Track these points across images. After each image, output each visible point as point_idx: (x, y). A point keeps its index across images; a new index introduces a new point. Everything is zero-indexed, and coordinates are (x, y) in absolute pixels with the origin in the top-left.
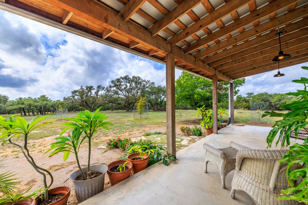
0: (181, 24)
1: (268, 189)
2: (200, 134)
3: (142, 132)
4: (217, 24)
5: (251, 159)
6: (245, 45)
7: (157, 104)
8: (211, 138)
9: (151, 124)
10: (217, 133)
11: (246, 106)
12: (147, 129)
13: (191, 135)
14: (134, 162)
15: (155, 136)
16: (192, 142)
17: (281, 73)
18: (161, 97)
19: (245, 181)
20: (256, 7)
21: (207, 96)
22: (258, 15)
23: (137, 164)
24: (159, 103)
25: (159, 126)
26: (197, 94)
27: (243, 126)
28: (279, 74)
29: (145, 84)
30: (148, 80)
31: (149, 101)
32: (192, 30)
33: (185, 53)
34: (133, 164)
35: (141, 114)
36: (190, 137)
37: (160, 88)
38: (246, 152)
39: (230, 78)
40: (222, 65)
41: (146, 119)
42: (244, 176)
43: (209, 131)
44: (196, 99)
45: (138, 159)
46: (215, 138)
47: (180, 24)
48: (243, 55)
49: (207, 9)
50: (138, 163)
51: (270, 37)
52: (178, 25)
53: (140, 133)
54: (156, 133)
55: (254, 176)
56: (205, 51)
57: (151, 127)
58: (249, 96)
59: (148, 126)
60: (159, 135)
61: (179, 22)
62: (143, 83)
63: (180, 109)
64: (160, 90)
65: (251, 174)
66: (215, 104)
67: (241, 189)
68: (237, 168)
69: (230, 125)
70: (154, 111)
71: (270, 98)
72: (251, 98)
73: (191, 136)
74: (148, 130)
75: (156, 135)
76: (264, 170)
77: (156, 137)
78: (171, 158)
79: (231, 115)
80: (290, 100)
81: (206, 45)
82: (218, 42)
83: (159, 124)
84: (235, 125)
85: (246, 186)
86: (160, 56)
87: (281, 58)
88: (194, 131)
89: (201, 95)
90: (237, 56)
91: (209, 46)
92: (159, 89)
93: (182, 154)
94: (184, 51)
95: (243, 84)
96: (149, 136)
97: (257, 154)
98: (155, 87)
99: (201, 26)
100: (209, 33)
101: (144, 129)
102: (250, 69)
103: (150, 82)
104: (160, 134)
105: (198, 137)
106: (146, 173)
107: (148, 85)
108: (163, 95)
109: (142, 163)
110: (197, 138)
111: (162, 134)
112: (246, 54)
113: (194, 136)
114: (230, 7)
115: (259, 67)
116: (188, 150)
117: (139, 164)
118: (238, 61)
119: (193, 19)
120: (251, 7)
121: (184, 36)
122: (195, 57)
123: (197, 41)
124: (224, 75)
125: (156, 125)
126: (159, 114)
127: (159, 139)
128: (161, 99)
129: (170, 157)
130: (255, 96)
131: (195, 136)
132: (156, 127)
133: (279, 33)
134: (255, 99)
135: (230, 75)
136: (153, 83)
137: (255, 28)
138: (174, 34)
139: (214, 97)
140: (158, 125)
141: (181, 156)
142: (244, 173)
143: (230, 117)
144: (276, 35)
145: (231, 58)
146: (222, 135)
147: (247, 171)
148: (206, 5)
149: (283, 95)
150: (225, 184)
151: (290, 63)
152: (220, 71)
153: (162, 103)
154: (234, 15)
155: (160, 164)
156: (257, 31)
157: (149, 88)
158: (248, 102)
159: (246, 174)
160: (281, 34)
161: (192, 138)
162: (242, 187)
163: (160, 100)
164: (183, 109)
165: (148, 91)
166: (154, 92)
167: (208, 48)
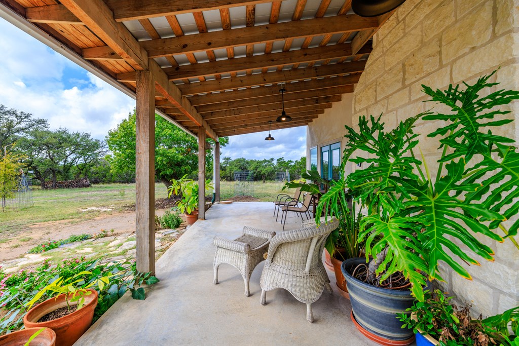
0: (177, 24)
1: (305, 275)
2: (178, 225)
3: (22, 243)
4: (227, 50)
5: (291, 243)
6: (248, 93)
7: (54, 171)
8: (199, 228)
9: (45, 221)
10: (205, 219)
11: (223, 175)
12: (36, 235)
13: (159, 229)
14: (55, 325)
15: (73, 247)
16: (167, 242)
17: (271, 136)
18: (67, 157)
19: (280, 275)
20: (272, 50)
21: (179, 160)
22: (273, 60)
23: (67, 326)
24: (61, 169)
25: (72, 223)
26: (160, 154)
27: (231, 203)
28: (270, 138)
29: (12, 121)
30: (26, 112)
31: (30, 165)
32: (193, 44)
33: (169, 79)
34: (54, 329)
35: (4, 197)
36: (159, 233)
37: (64, 136)
38: (286, 235)
39: (217, 134)
40: (212, 112)
41: (26, 209)
42: (279, 267)
43: (192, 216)
44: (159, 163)
45: (59, 312)
46: (204, 226)
47: (174, 24)
48: (242, 105)
49: (223, 21)
50: (70, 321)
51: (273, 92)
52: (171, 24)
53: (16, 247)
54: (74, 240)
55: (290, 264)
56: (198, 85)
57: (48, 228)
58: (226, 161)
59: (37, 226)
60: (85, 241)
61: (174, 19)
62: (7, 116)
63: (115, 182)
64: (65, 140)
65: (287, 263)
66: (203, 172)
67: (277, 287)
68: (268, 261)
69: (216, 203)
70: (45, 187)
71: (248, 166)
72: (228, 165)
73: (161, 231)
74: (41, 235)
75: (77, 244)
76: (301, 253)
77: (78, 248)
78: (149, 280)
79: (216, 190)
80: (265, 168)
81: (201, 77)
82: (218, 78)
83: (71, 217)
84: (222, 203)
85: (282, 281)
86: (110, 67)
87: (284, 119)
88: (167, 221)
89: (167, 157)
90: (235, 105)
91: (205, 79)
92: (63, 138)
93: (164, 266)
94: (167, 74)
95: (226, 144)
96: (55, 250)
97: (299, 235)
98: (49, 133)
99: (209, 44)
100: (212, 58)
101: (24, 235)
102: (241, 126)
103: (32, 118)
104: (85, 239)
105: (174, 231)
106: (98, 335)
107: (23, 125)
108: (73, 152)
109: (81, 318)
110: (173, 233)
111: (91, 238)
112: (245, 105)
113: (166, 230)
114: (252, 35)
115: (251, 125)
116: (171, 256)
117: (72, 323)
118: (234, 112)
119: (198, 26)
120: (268, 47)
121: (177, 48)
122: (180, 90)
123: (193, 64)
124: (211, 128)
125: (63, 221)
126: (65, 196)
127: (88, 250)
128: (66, 160)
129: (147, 279)
130: (232, 162)
131: (169, 230)
132: (63, 226)
133: (282, 90)
134: (233, 167)
135: (218, 130)
136: (42, 122)
137: (263, 75)
138: (157, 36)
139: (201, 162)
140: (71, 220)
141: (164, 271)
142: (278, 264)
143: (214, 191)
144: (280, 91)
145: (228, 106)
146: (213, 220)
147: (281, 261)
148: (224, 14)
149: (259, 162)
150: (249, 289)
151: (277, 126)
152: (207, 122)
153: (69, 169)
154: (250, 48)
155: (127, 300)
156: (265, 80)
157: (26, 132)
158: (225, 170)
159: (281, 265)
160: (284, 91)
161: (164, 235)
162: (278, 283)
163: (62, 163)
164: (123, 183)
165: (25, 140)
166: (47, 144)
167: (203, 81)
